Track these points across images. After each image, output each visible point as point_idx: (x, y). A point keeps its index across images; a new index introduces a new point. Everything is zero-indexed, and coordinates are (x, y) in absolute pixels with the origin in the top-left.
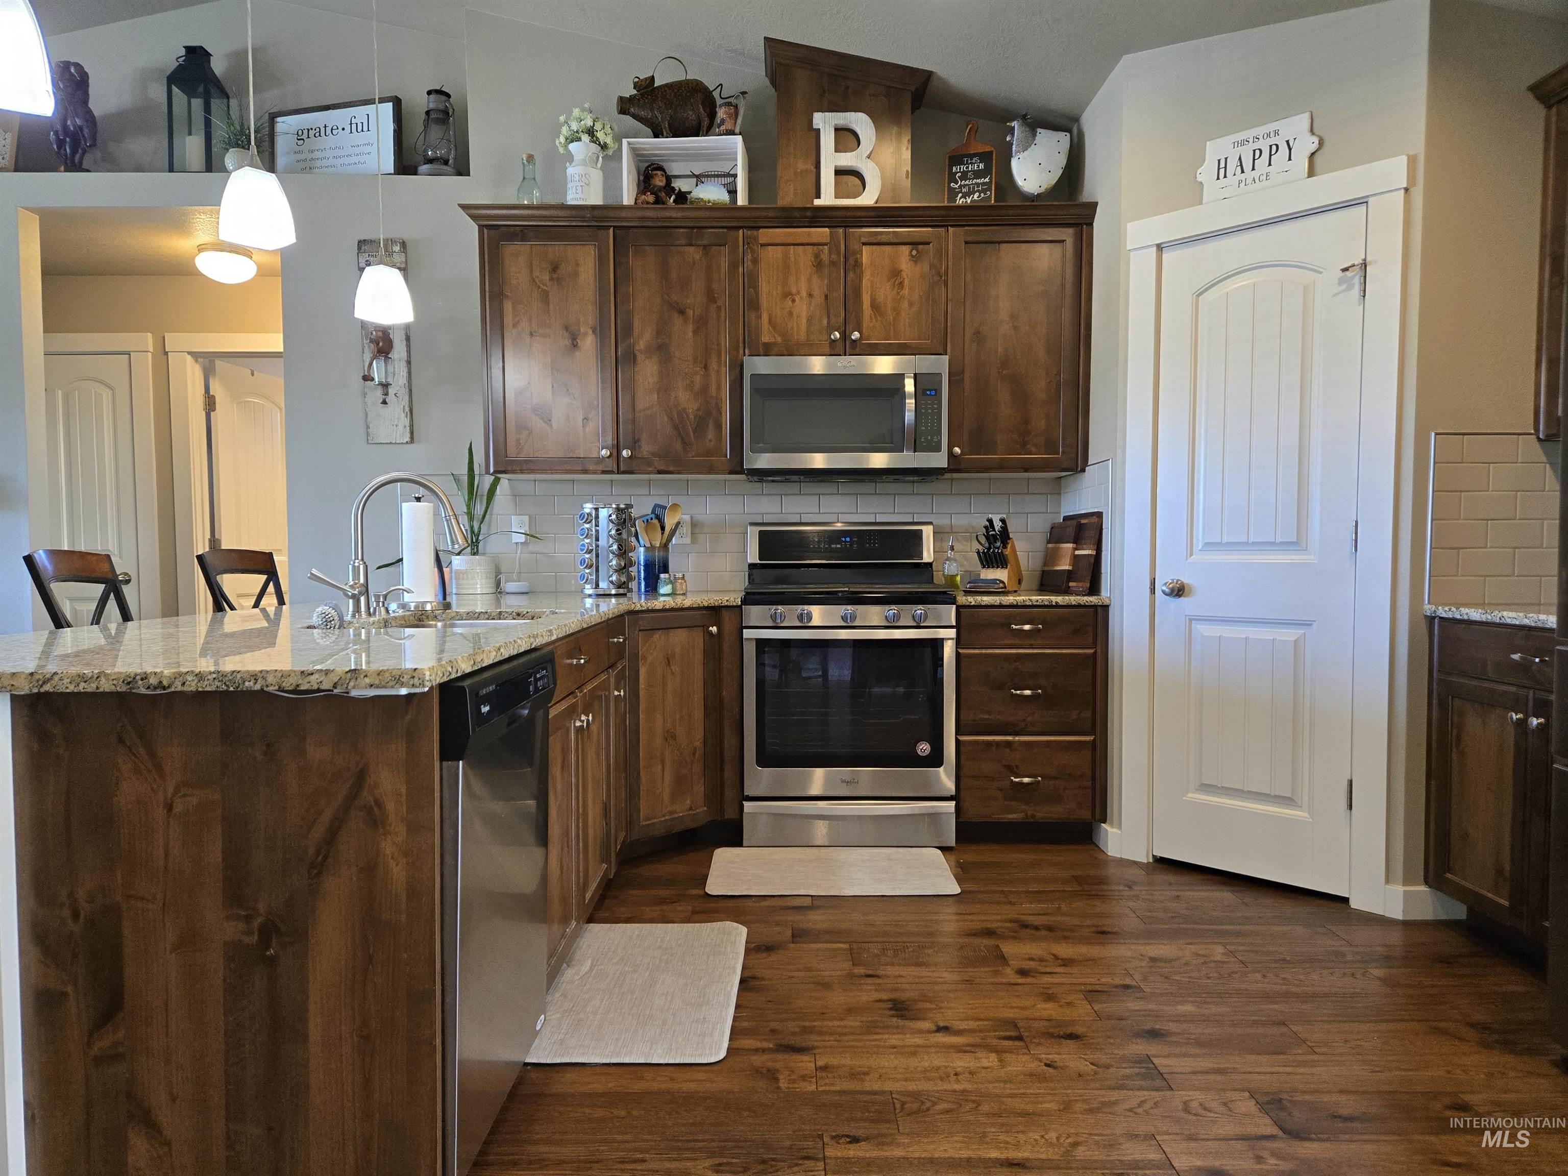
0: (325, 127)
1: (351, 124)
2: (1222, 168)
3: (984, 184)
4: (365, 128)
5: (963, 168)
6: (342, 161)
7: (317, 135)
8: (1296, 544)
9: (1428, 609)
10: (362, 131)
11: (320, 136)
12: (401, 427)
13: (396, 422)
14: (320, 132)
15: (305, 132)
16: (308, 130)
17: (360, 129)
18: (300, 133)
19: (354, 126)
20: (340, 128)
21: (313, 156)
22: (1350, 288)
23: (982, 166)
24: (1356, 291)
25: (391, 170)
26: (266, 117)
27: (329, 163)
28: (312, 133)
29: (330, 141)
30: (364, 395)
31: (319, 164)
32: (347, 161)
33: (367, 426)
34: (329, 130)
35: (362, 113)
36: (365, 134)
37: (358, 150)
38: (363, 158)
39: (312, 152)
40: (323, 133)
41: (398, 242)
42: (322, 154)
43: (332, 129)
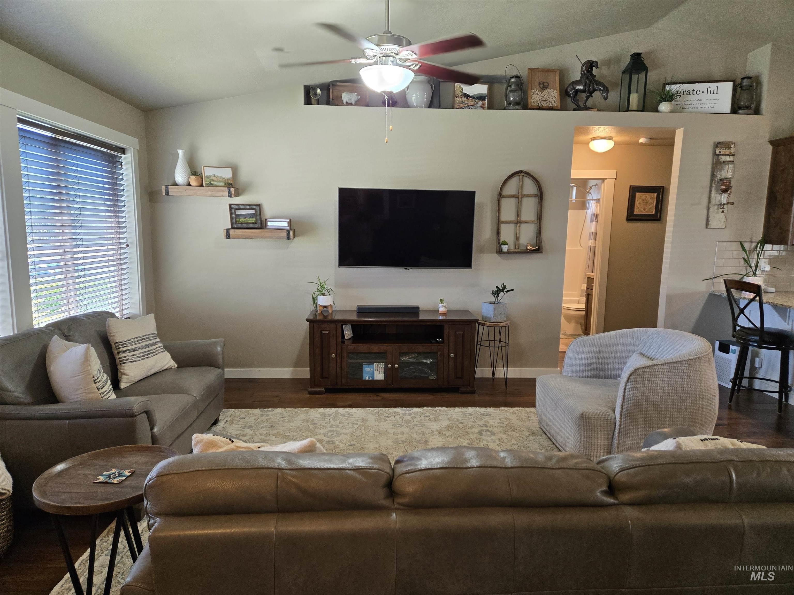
0: (693, 90)
1: (707, 90)
4: (715, 92)
6: (701, 106)
7: (689, 93)
11: (690, 94)
12: (722, 222)
13: (720, 220)
14: (690, 92)
15: (682, 92)
16: (684, 92)
17: (712, 92)
18: (679, 92)
19: (709, 91)
20: (701, 92)
21: (685, 103)
25: (729, 111)
26: (662, 84)
27: (695, 106)
28: (685, 93)
29: (696, 97)
30: (708, 208)
31: (688, 106)
32: (703, 106)
33: (708, 221)
34: (695, 92)
35: (713, 86)
36: (715, 95)
37: (710, 102)
38: (712, 106)
39: (685, 101)
40: (691, 93)
41: (732, 143)
42: (689, 102)
43: (697, 92)
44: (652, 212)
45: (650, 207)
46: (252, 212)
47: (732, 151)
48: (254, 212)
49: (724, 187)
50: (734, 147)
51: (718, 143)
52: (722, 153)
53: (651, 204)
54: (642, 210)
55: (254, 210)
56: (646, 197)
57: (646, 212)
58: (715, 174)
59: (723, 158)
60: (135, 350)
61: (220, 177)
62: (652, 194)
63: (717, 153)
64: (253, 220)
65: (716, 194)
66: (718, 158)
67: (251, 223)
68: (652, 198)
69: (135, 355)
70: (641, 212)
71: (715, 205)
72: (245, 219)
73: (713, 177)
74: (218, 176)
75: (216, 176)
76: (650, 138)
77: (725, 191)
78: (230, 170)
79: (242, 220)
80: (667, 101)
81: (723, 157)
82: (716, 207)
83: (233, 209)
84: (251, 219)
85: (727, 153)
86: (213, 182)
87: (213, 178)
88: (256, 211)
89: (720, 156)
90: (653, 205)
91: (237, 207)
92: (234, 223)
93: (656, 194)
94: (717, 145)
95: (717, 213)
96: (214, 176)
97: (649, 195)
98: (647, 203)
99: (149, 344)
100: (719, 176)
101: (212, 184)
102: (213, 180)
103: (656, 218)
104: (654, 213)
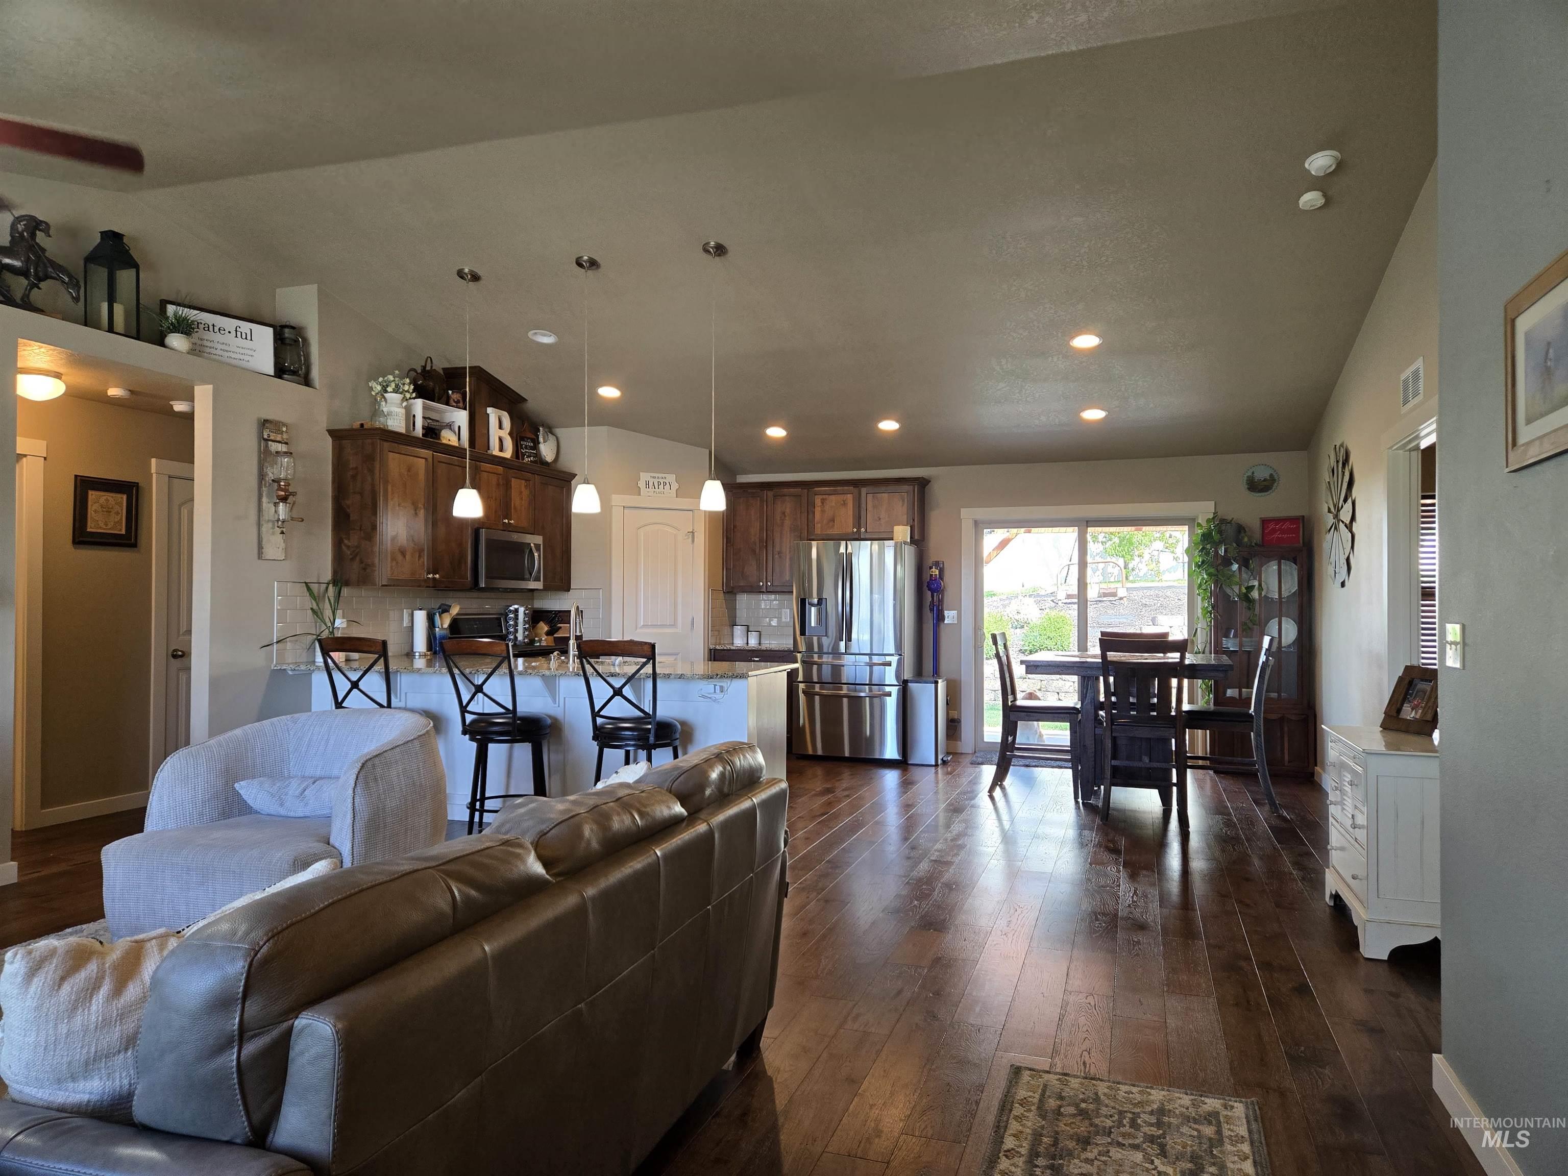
0: (215, 325)
1: (236, 331)
2: (647, 484)
3: (534, 453)
4: (249, 338)
5: (525, 443)
6: (229, 354)
7: (206, 329)
8: (674, 625)
9: (712, 647)
10: (246, 338)
11: (208, 330)
12: (281, 549)
13: (278, 546)
14: (208, 327)
16: (199, 323)
17: (244, 336)
19: (239, 334)
20: (227, 331)
21: (203, 343)
22: (688, 538)
23: (532, 444)
24: (690, 540)
25: (272, 372)
26: (158, 300)
27: (219, 352)
28: (202, 326)
29: (218, 337)
30: (259, 525)
31: (208, 350)
32: (233, 356)
33: (260, 547)
34: (216, 329)
35: (245, 326)
36: (249, 342)
37: (242, 351)
38: (246, 358)
39: (201, 340)
40: (211, 328)
41: (284, 425)
42: (208, 344)
43: (219, 329)
44: (121, 530)
45: (116, 520)
47: (285, 436)
49: (283, 493)
50: (286, 432)
51: (264, 420)
52: (272, 438)
53: (117, 513)
54: (102, 525)
56: (107, 500)
57: (110, 529)
58: (265, 470)
59: (275, 447)
62: (119, 496)
63: (265, 437)
65: (269, 503)
66: (267, 446)
68: (120, 504)
70: (100, 528)
71: (269, 521)
73: (262, 476)
76: (130, 391)
77: (284, 499)
80: (182, 333)
81: (273, 443)
82: (270, 525)
85: (279, 439)
89: (270, 443)
90: (122, 516)
93: (125, 497)
94: (264, 423)
95: (273, 534)
97: (112, 497)
98: (110, 512)
100: (271, 475)
103: (129, 542)
104: (123, 532)
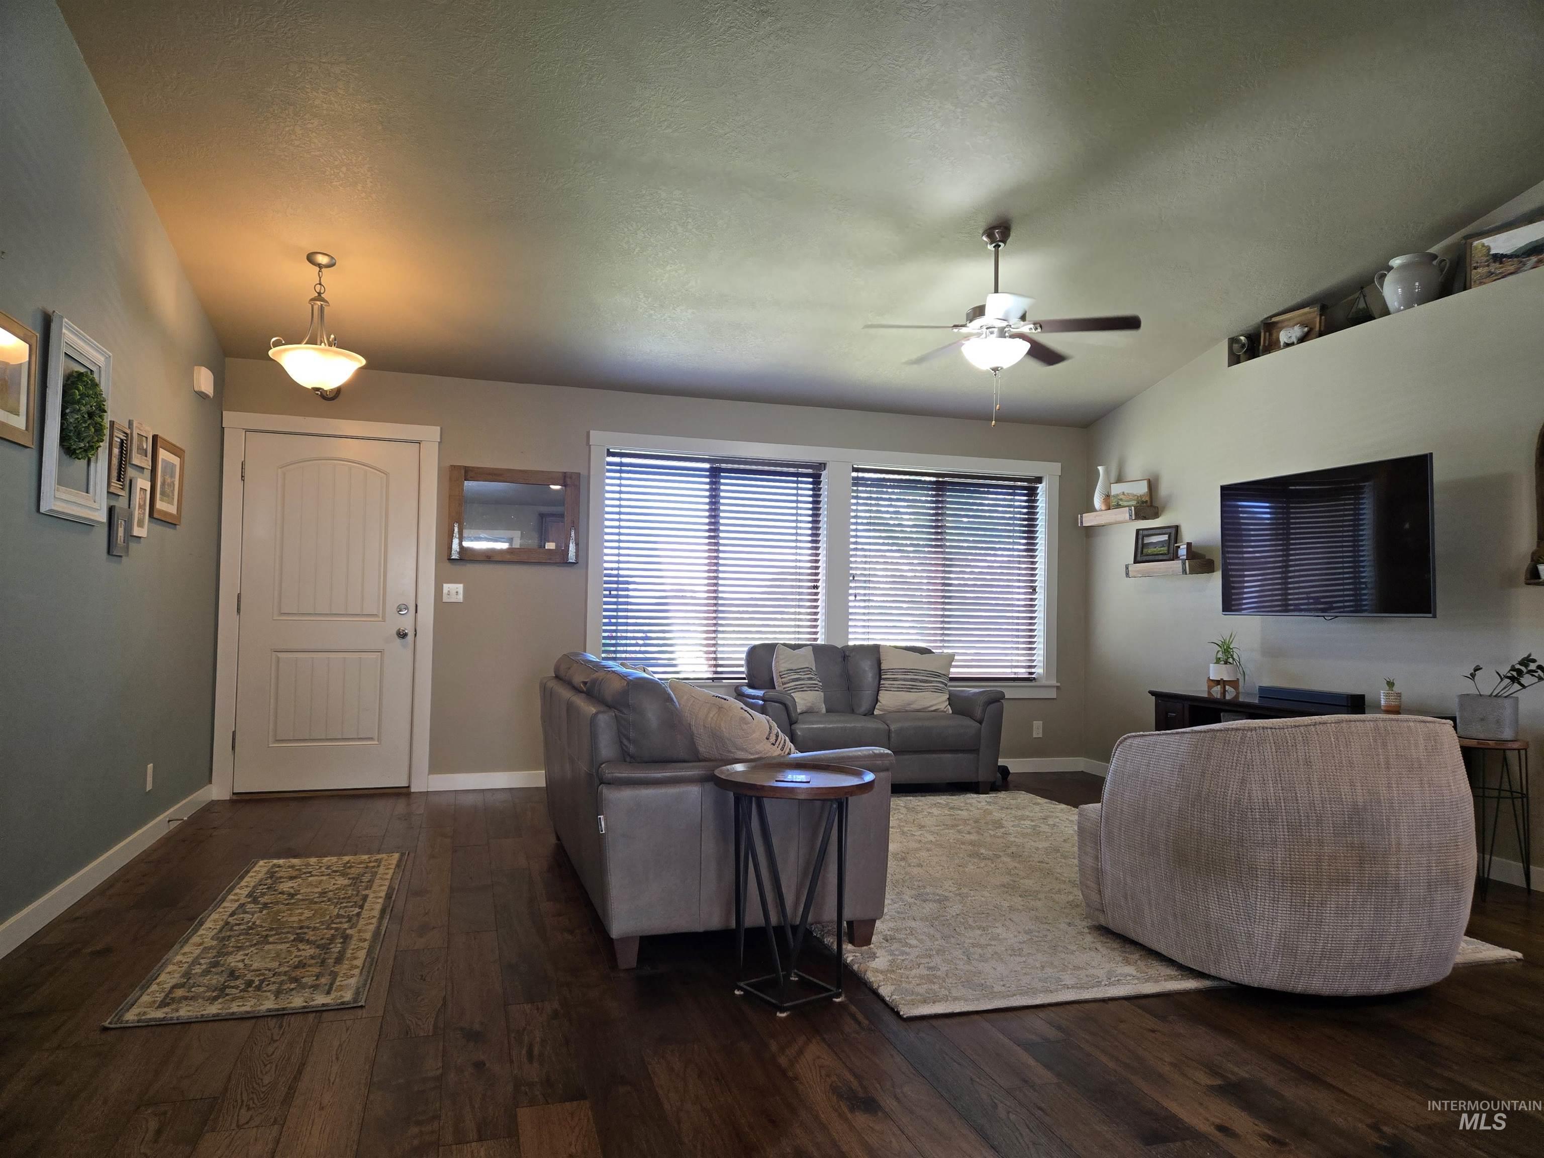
46: (1165, 537)
48: (1167, 539)
55: (1167, 536)
60: (895, 680)
61: (1131, 494)
64: (1164, 549)
67: (1162, 554)
69: (894, 684)
72: (1155, 549)
74: (1128, 494)
75: (1125, 493)
78: (1146, 481)
79: (1151, 550)
83: (1140, 537)
84: (1162, 549)
86: (1121, 503)
87: (1122, 497)
88: (1169, 537)
91: (1146, 533)
92: (1139, 555)
96: (1123, 493)
99: (916, 679)
101: (1120, 505)
102: (1121, 500)
